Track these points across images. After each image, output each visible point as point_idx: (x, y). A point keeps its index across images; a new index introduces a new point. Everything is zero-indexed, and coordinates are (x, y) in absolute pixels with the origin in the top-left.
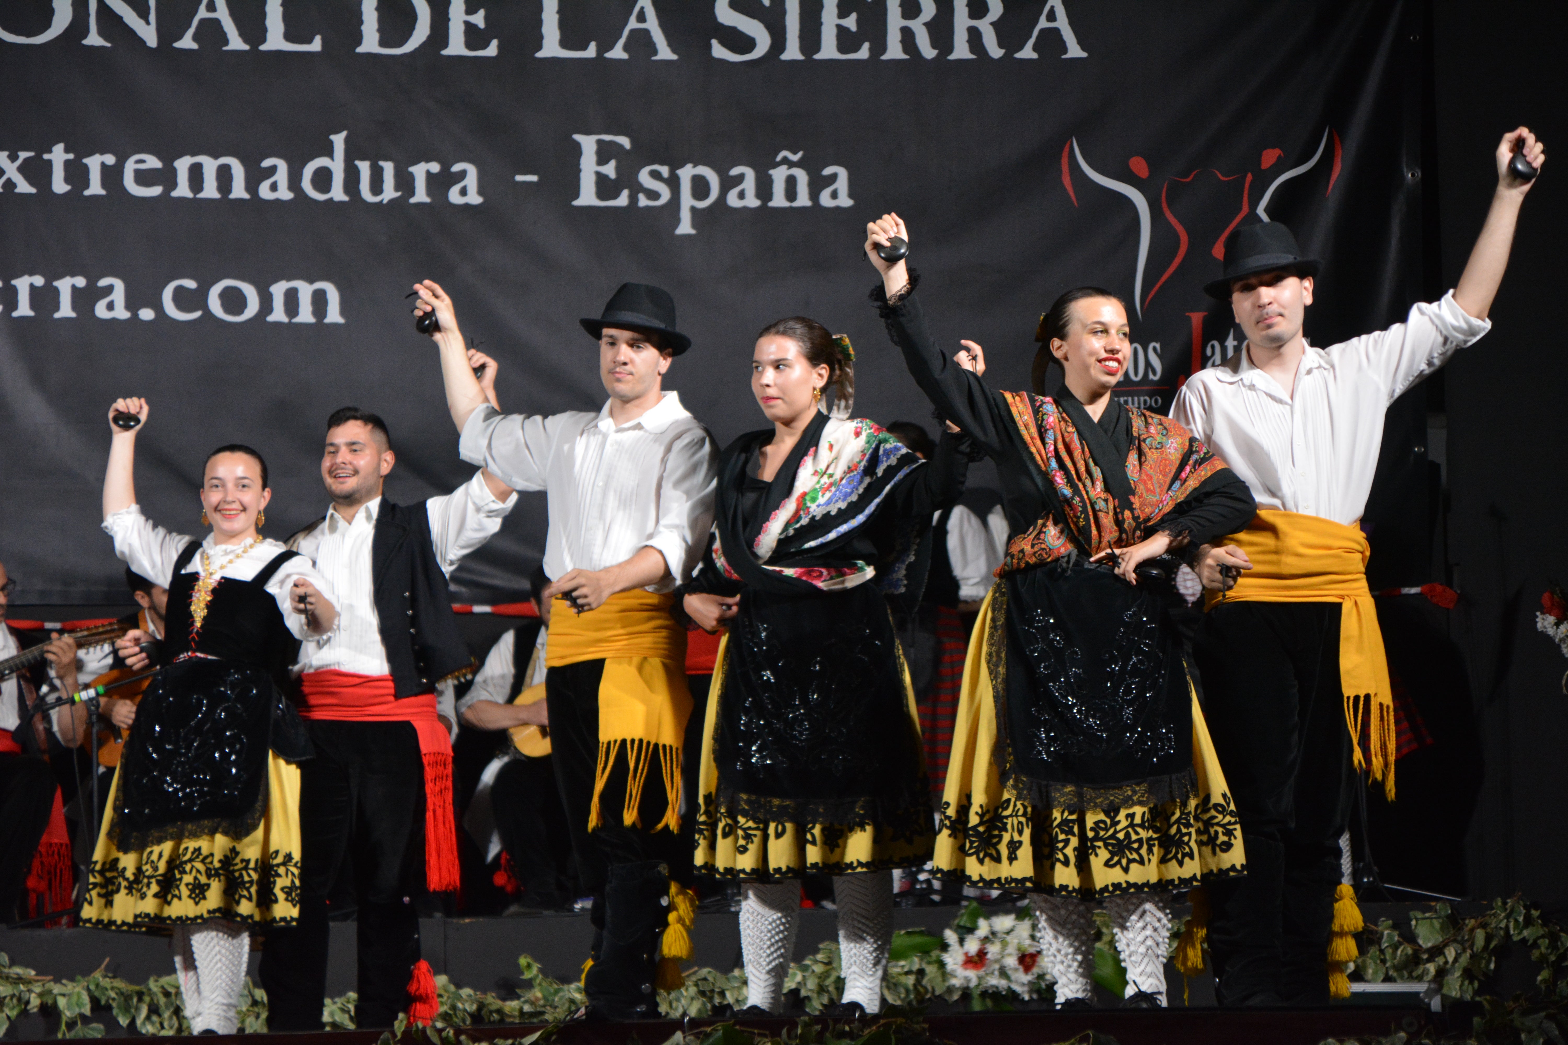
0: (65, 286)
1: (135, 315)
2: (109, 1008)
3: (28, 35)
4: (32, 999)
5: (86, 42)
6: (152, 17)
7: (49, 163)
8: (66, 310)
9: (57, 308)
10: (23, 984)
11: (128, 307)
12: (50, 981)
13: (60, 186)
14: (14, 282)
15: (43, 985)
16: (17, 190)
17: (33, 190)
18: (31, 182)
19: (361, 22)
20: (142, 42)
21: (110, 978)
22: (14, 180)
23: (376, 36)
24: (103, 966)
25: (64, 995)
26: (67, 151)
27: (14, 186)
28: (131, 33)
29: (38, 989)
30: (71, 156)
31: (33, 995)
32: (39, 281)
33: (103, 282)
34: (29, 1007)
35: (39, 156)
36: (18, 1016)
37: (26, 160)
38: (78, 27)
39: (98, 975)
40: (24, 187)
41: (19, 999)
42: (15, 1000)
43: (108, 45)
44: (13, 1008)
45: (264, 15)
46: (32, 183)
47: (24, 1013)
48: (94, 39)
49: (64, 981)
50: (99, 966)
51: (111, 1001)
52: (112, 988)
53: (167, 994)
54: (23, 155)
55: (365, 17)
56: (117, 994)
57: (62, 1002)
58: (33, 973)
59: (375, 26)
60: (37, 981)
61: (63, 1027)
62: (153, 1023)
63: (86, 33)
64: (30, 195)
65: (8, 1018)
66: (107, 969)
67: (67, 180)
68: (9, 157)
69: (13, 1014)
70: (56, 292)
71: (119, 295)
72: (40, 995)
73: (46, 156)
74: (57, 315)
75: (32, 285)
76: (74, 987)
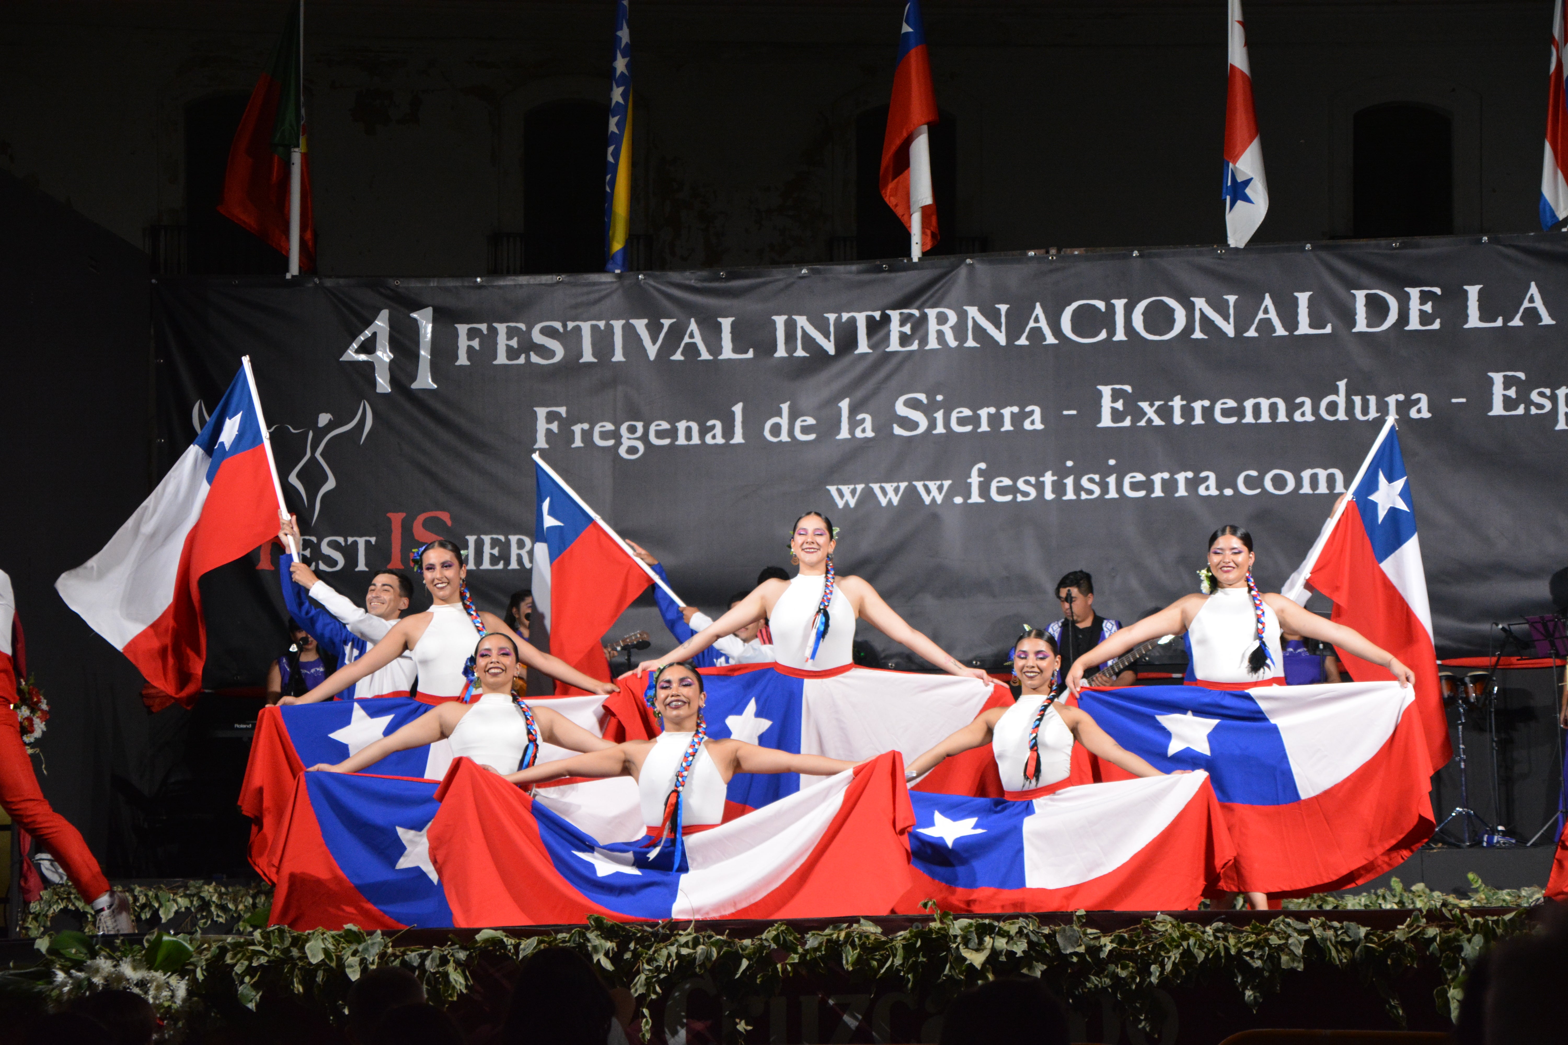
0: (1181, 478)
1: (1221, 493)
3: (1161, 335)
5: (1193, 337)
6: (1232, 320)
7: (1172, 407)
8: (1182, 492)
9: (1177, 491)
11: (1217, 489)
13: (1178, 420)
14: (1152, 477)
16: (1154, 424)
17: (1163, 423)
18: (1161, 418)
19: (1355, 314)
20: (1225, 334)
22: (1152, 418)
23: (1365, 322)
26: (1182, 400)
27: (1152, 421)
28: (1219, 330)
30: (1184, 402)
32: (1166, 475)
33: (1203, 475)
35: (1166, 404)
37: (1159, 406)
38: (1189, 328)
40: (1158, 422)
43: (1206, 337)
45: (1297, 314)
46: (1162, 420)
48: (1198, 335)
54: (1157, 403)
55: (1358, 311)
59: (1364, 315)
63: (1193, 331)
64: (1162, 426)
67: (1182, 416)
68: (1149, 405)
70: (1176, 481)
71: (1212, 482)
73: (1170, 403)
74: (1177, 495)
75: (1162, 478)
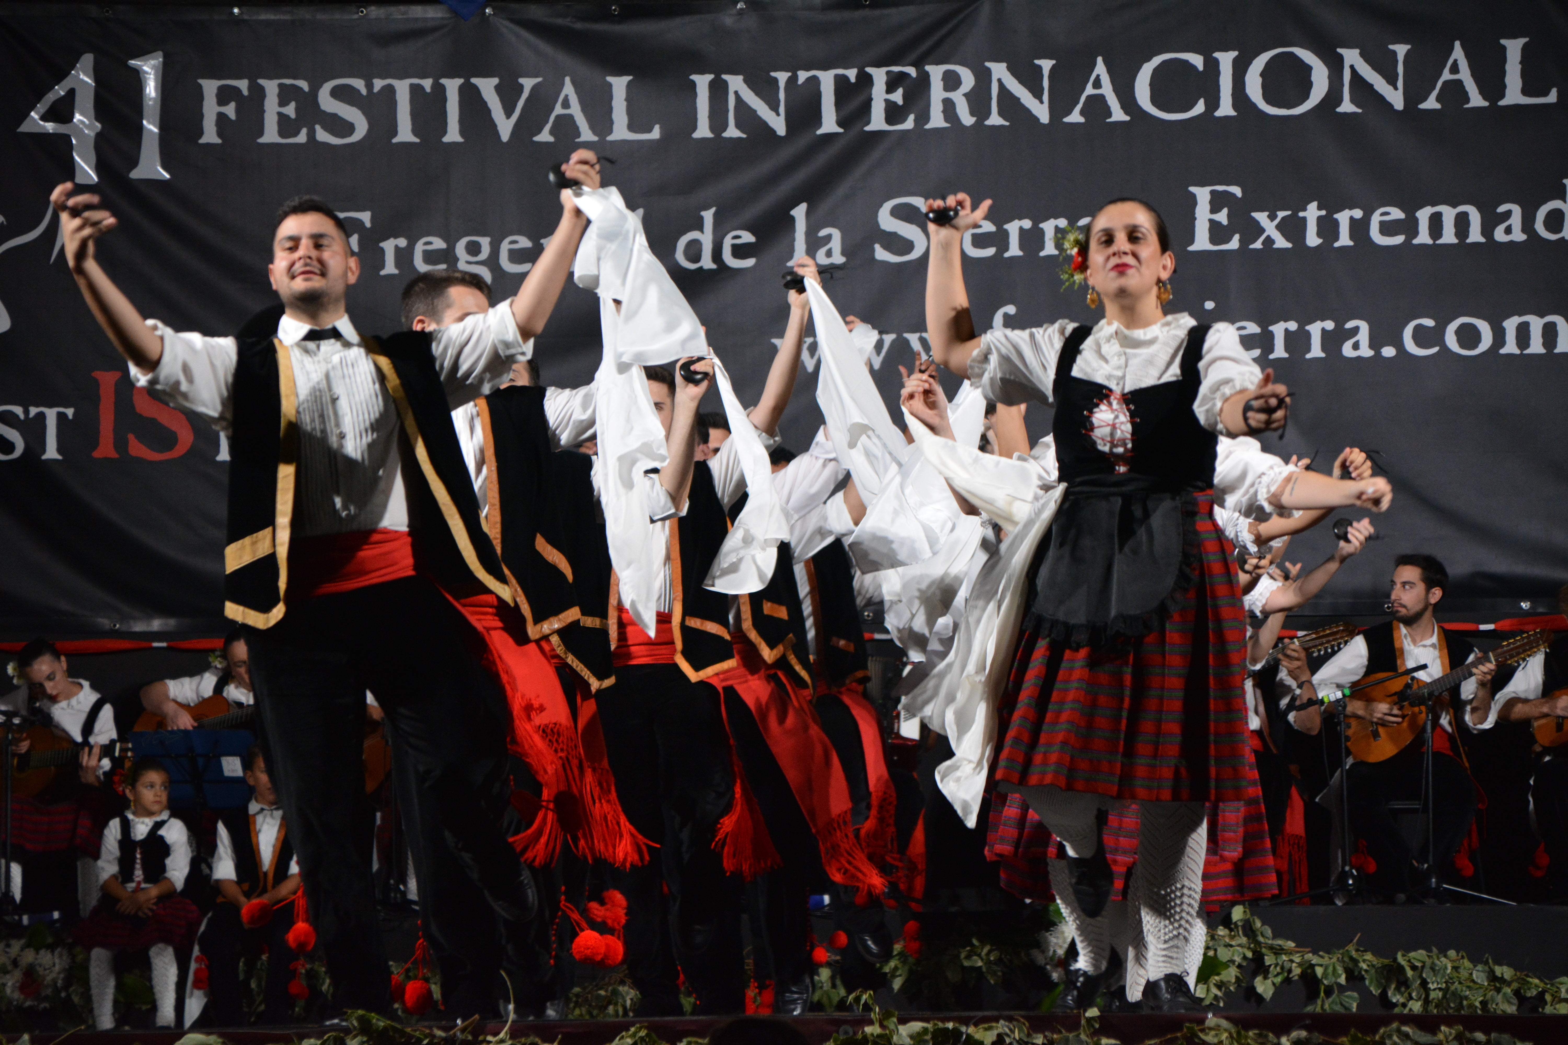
0: (1315, 329)
1: (1378, 353)
2: (1363, 979)
3: (1289, 107)
4: (1293, 968)
5: (1340, 109)
6: (1400, 83)
7: (1304, 219)
8: (1316, 351)
9: (1309, 350)
10: (1285, 954)
11: (1371, 346)
12: (1309, 952)
13: (1313, 239)
14: (1271, 328)
15: (1303, 956)
16: (1275, 246)
17: (1289, 245)
20: (1390, 106)
21: (1362, 951)
22: (1273, 237)
24: (1355, 941)
25: (1321, 965)
26: (1319, 208)
27: (1273, 242)
28: (1381, 98)
29: (1297, 959)
30: (1323, 213)
31: (1294, 965)
32: (1293, 326)
33: (1350, 325)
34: (1291, 976)
35: (1295, 215)
36: (1283, 982)
37: (1283, 218)
38: (1333, 97)
39: (1351, 949)
41: (1282, 968)
42: (1278, 969)
43: (1360, 111)
44: (1278, 974)
45: (1503, 73)
46: (1288, 239)
47: (1287, 980)
48: (1347, 106)
49: (1321, 953)
50: (1351, 941)
51: (1363, 973)
52: (1364, 961)
53: (1414, 968)
54: (1281, 214)
56: (1368, 966)
57: (1319, 971)
58: (1293, 945)
60: (1298, 952)
61: (1322, 994)
62: (1402, 994)
63: (1339, 101)
64: (1287, 249)
65: (1274, 984)
66: (1359, 943)
67: (1319, 234)
68: (1269, 216)
69: (1279, 980)
70: (1308, 335)
71: (1363, 336)
72: (1300, 965)
73: (1301, 214)
74: (1308, 356)
75: (1286, 330)
76: (1330, 958)
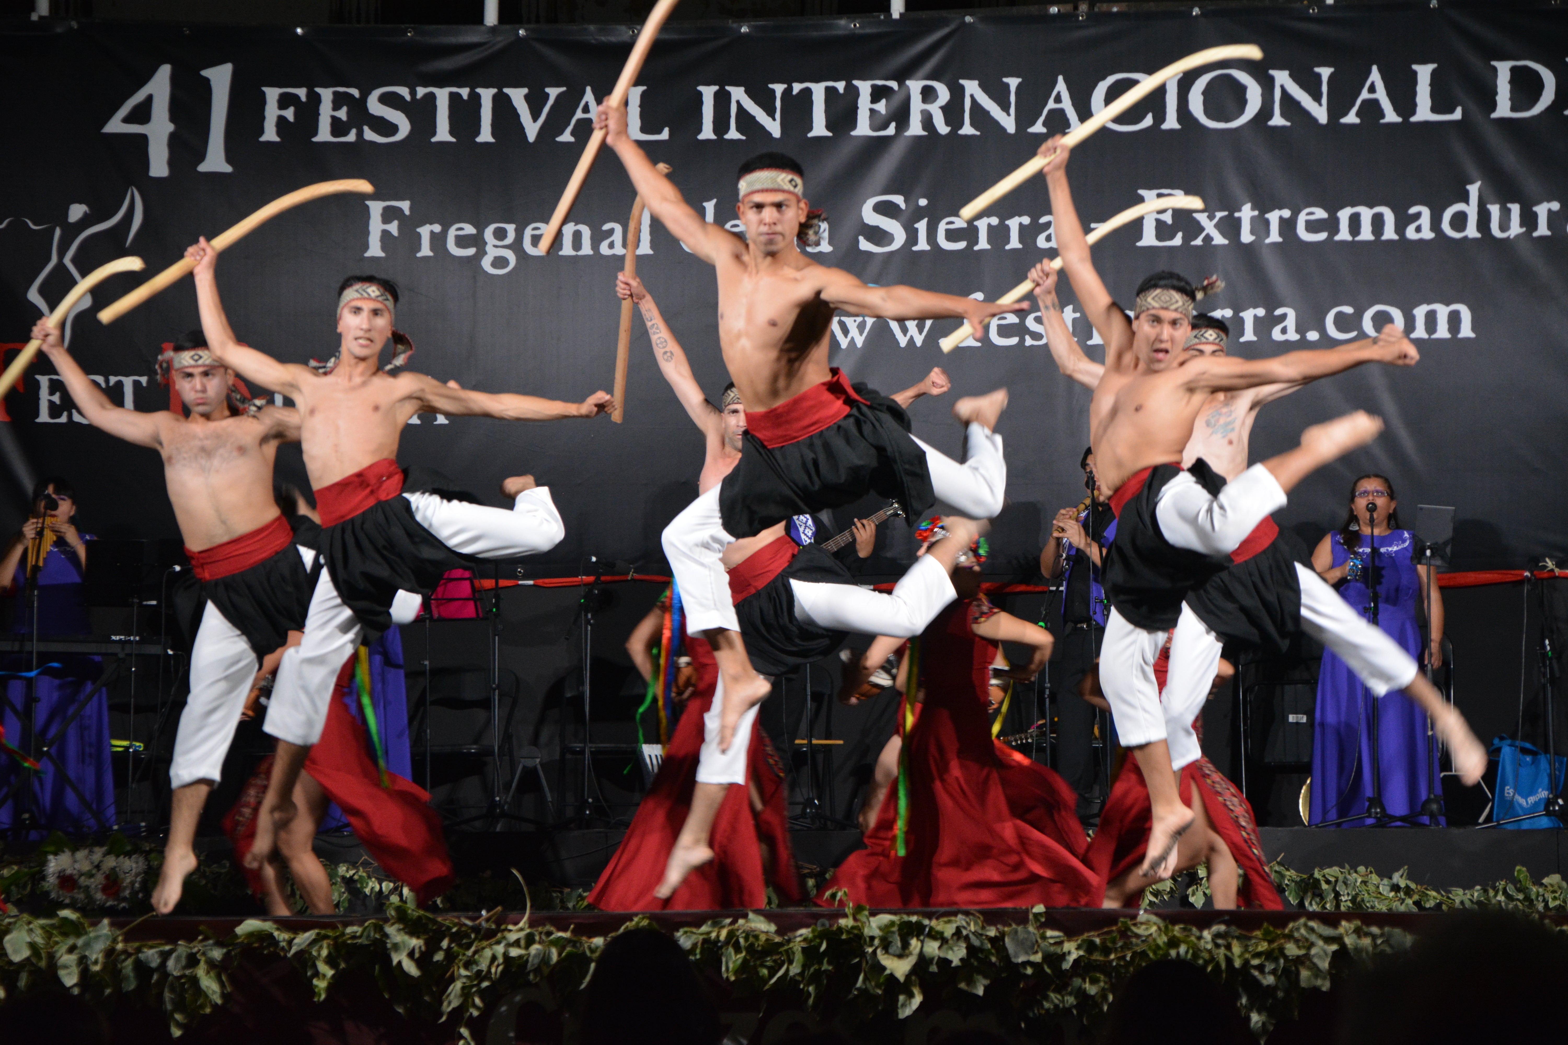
0: (1249, 316)
1: (1303, 337)
3: (1227, 120)
5: (1272, 123)
6: (1325, 100)
7: (1239, 219)
8: (1248, 335)
9: (1241, 333)
11: (1297, 331)
13: (1246, 237)
16: (1214, 243)
18: (1224, 235)
19: (1496, 93)
20: (1315, 120)
22: (1212, 234)
23: (1509, 104)
26: (1253, 209)
27: (1212, 239)
28: (1306, 114)
30: (1256, 213)
32: (1228, 312)
33: (1279, 312)
35: (1231, 215)
37: (1221, 219)
38: (1265, 112)
40: (1219, 240)
43: (1289, 124)
45: (1415, 93)
46: (1225, 237)
48: (1277, 120)
52: (1287, 876)
54: (1219, 215)
55: (1499, 90)
56: (1289, 880)
59: (1508, 95)
63: (1271, 116)
64: (1224, 246)
67: (1252, 232)
68: (1208, 217)
70: (1242, 321)
71: (1291, 322)
73: (1237, 215)
74: (1242, 339)
